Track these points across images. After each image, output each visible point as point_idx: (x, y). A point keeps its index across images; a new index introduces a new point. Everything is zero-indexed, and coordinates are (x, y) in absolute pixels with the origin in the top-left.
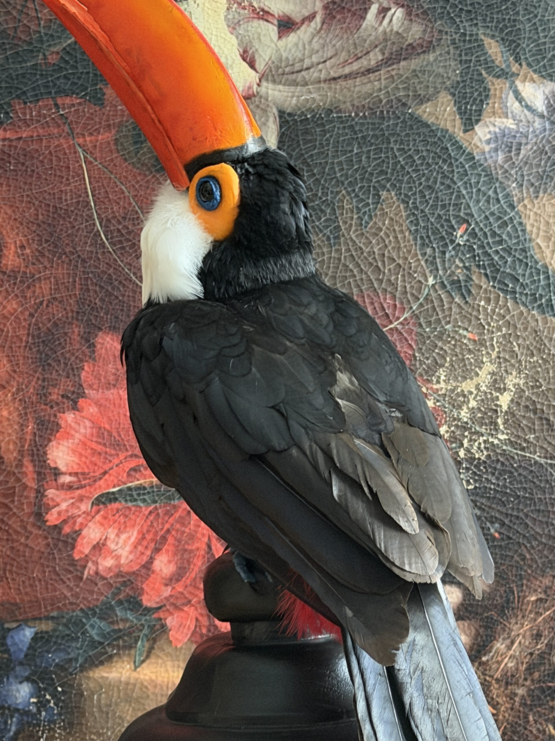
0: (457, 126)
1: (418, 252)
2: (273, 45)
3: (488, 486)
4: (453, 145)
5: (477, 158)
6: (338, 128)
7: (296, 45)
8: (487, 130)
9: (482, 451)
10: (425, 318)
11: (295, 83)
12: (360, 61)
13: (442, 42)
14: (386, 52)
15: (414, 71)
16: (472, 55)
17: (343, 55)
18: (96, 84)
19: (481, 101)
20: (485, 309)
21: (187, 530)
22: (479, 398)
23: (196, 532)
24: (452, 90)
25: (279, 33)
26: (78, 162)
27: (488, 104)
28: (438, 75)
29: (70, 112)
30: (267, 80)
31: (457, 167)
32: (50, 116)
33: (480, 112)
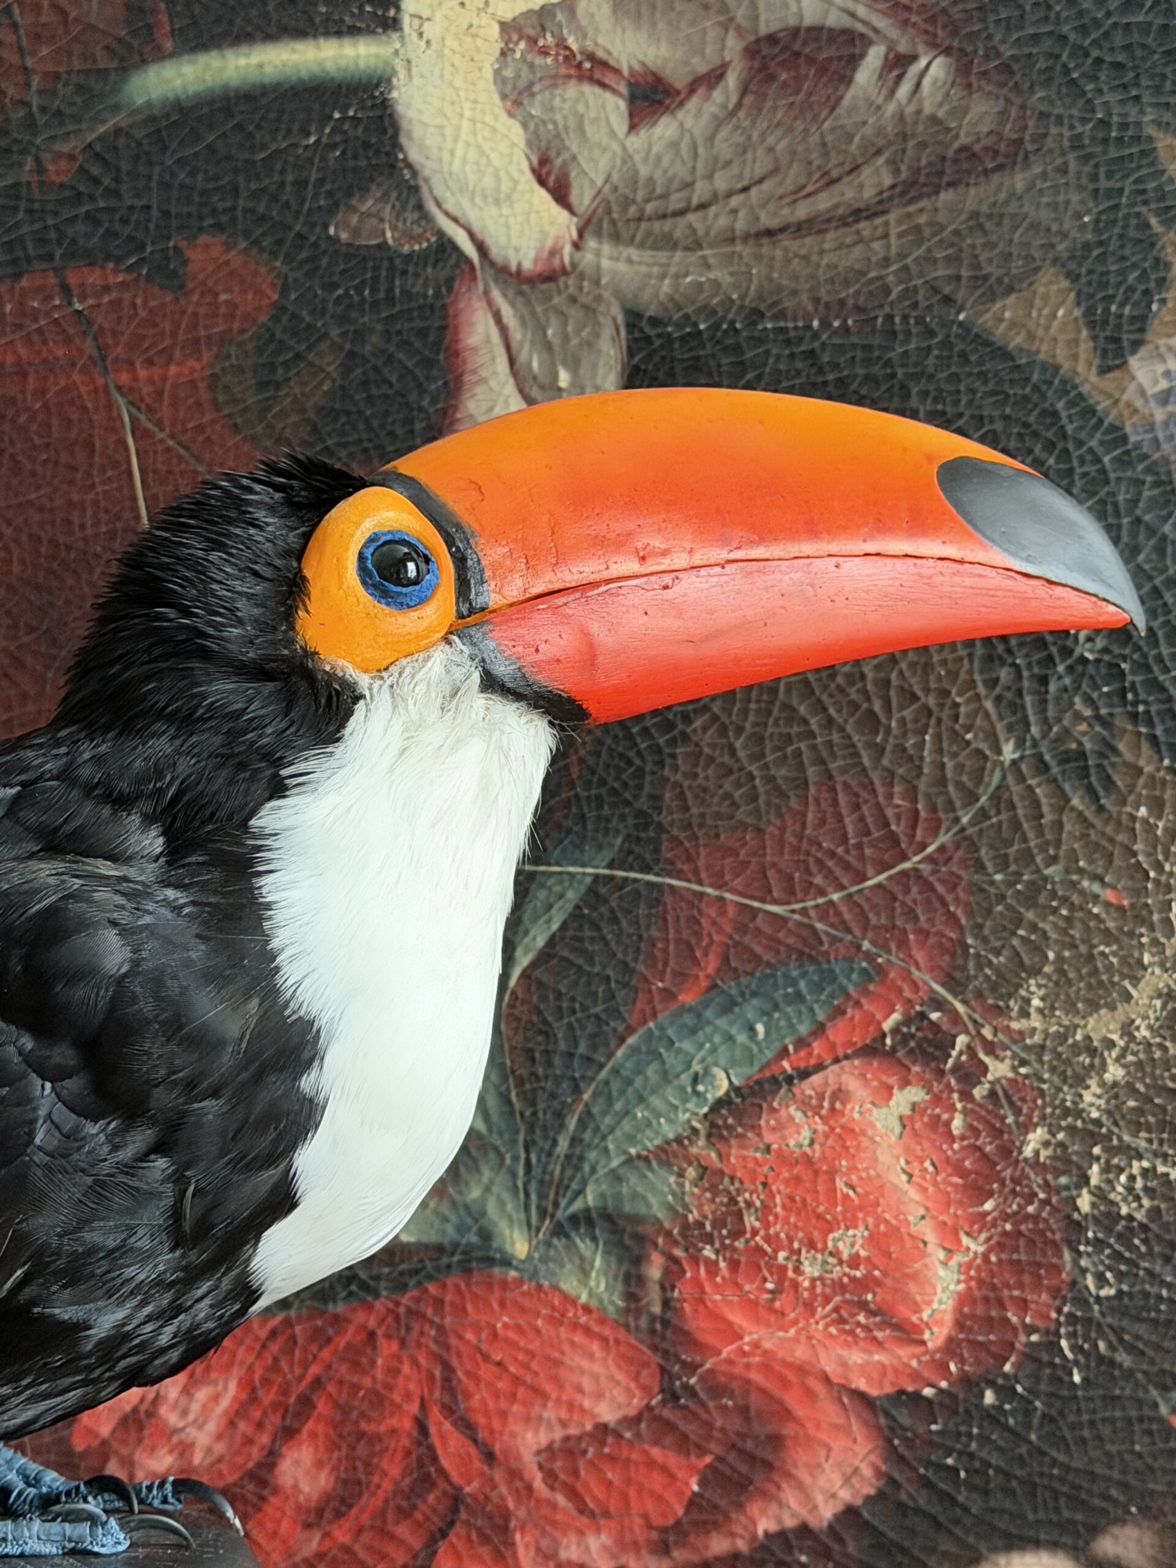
0: (1083, 356)
1: (977, 677)
2: (615, 146)
3: (1153, 1290)
4: (1071, 404)
5: (1133, 439)
6: (778, 358)
7: (674, 145)
8: (1160, 368)
9: (1138, 1198)
10: (991, 847)
11: (668, 243)
12: (836, 189)
13: (1049, 142)
14: (903, 168)
15: (975, 215)
16: (1126, 176)
17: (794, 175)
18: (168, 238)
19: (1147, 292)
20: (1150, 828)
21: (367, 1382)
22: (1130, 1058)
23: (390, 1388)
24: (1072, 265)
25: (631, 115)
26: (114, 430)
27: (1163, 301)
28: (1035, 227)
29: (99, 305)
30: (599, 234)
31: (1082, 461)
32: (47, 314)
33: (1141, 322)
